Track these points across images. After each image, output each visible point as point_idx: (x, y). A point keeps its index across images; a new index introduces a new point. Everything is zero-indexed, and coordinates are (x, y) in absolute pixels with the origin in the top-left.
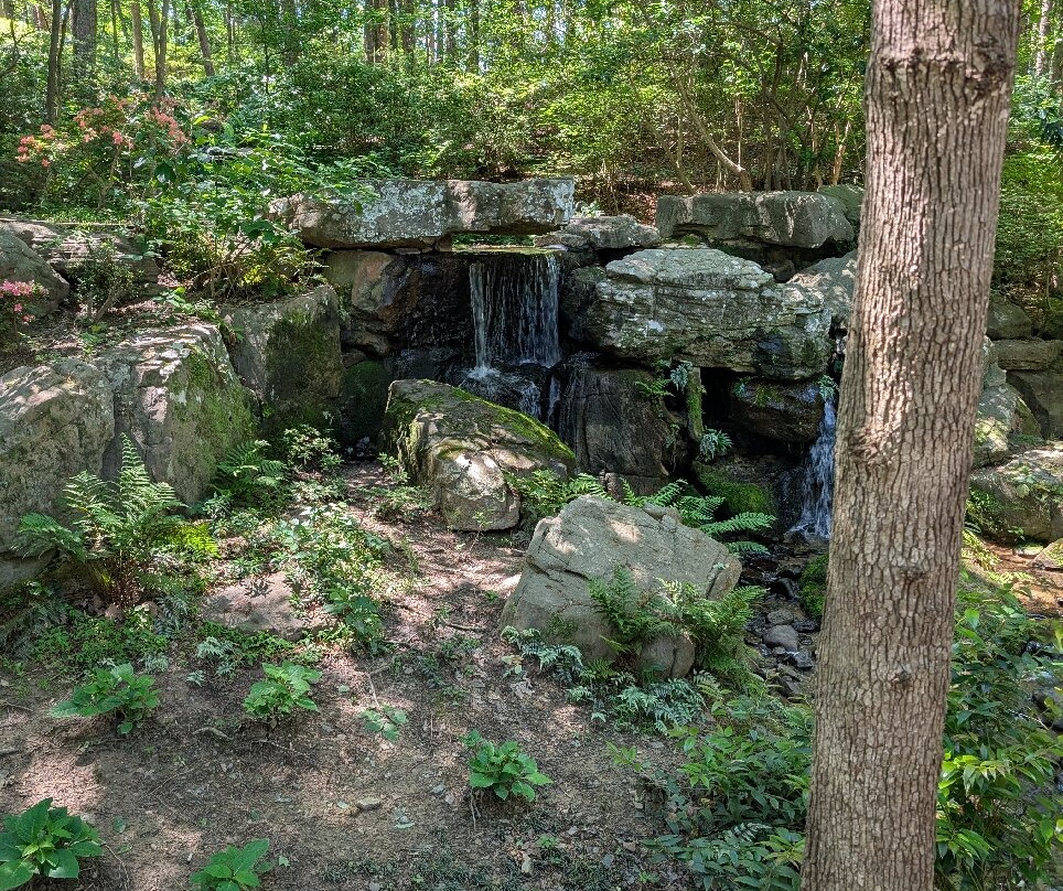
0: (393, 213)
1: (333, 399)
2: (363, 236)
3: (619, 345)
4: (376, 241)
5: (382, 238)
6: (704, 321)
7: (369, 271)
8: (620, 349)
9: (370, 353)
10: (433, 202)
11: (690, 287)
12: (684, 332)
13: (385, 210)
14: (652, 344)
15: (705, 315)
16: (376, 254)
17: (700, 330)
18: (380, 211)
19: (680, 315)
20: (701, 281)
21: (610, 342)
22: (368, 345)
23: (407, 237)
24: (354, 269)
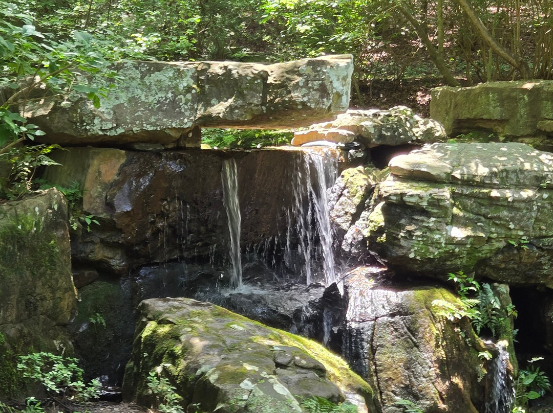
0: (133, 100)
1: (65, 325)
2: (96, 128)
3: (412, 256)
4: (113, 133)
5: (120, 131)
6: (512, 226)
7: (103, 171)
8: (414, 259)
9: (105, 272)
10: (181, 87)
11: (492, 186)
12: (489, 240)
13: (124, 98)
14: (453, 255)
15: (512, 219)
16: (112, 150)
17: (507, 237)
18: (117, 98)
19: (483, 219)
20: (505, 178)
21: (400, 252)
22: (101, 262)
23: (150, 128)
24: (84, 169)
